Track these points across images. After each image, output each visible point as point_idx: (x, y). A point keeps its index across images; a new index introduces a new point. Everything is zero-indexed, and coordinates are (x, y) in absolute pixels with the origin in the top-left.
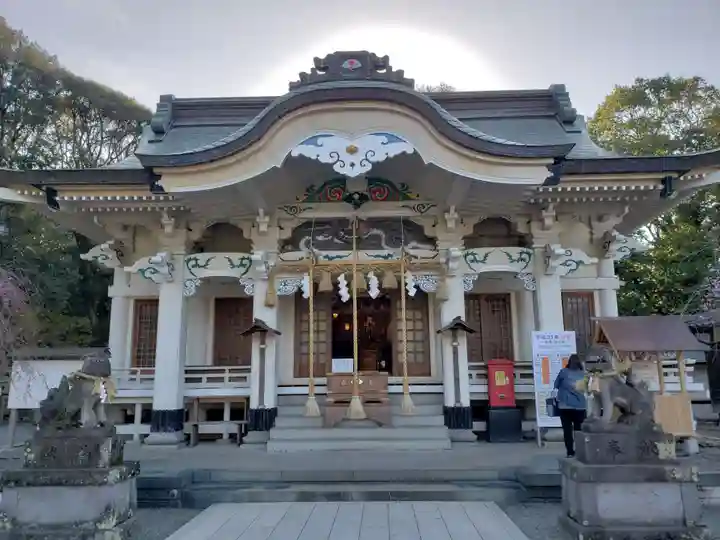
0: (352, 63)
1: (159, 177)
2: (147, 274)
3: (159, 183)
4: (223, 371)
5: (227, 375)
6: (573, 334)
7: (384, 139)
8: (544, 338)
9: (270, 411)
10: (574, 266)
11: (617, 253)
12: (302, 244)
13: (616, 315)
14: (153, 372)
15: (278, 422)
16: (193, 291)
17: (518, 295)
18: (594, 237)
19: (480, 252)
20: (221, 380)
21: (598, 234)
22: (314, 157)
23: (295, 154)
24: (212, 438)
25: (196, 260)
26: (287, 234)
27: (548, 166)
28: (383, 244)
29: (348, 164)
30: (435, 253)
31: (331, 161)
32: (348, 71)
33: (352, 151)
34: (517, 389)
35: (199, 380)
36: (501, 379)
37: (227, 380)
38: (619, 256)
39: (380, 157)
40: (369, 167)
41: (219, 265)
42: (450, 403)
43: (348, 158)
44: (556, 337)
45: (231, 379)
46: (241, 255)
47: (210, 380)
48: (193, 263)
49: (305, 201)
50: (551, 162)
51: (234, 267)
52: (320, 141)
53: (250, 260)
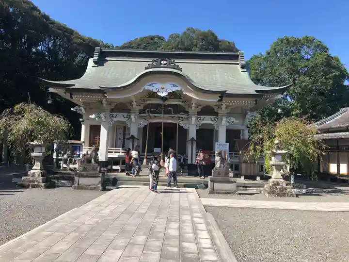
0: (164, 62)
1: (106, 93)
2: (97, 119)
6: (228, 144)
7: (172, 86)
8: (219, 145)
10: (231, 123)
12: (146, 111)
16: (112, 125)
19: (202, 117)
20: (119, 152)
22: (151, 90)
23: (146, 89)
24: (116, 170)
25: (113, 115)
26: (141, 108)
28: (172, 113)
29: (161, 92)
30: (188, 117)
31: (156, 91)
32: (162, 64)
33: (163, 89)
35: (112, 152)
39: (171, 91)
40: (167, 94)
41: (120, 117)
42: (189, 162)
44: (223, 145)
46: (127, 114)
47: (115, 152)
48: (111, 116)
49: (148, 98)
50: (220, 95)
51: (124, 118)
52: (153, 85)
53: (130, 116)
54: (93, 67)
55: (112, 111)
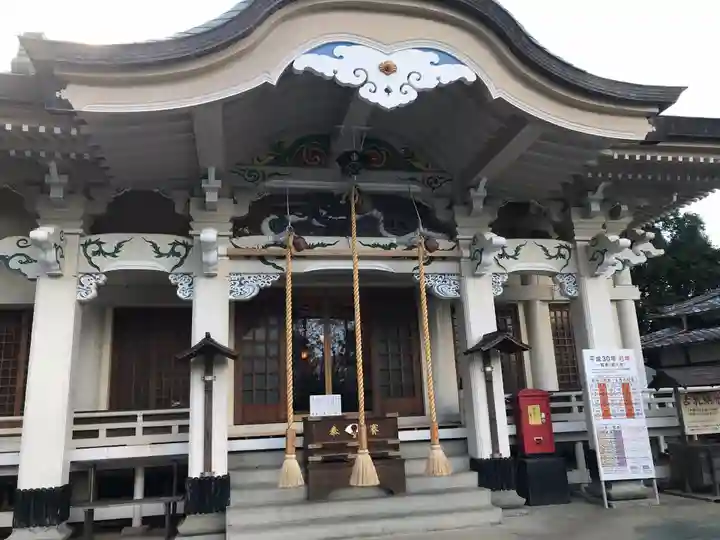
2: (14, 264)
3: (63, 94)
4: (134, 418)
5: (140, 424)
7: (435, 58)
8: (598, 359)
12: (265, 226)
14: (19, 424)
16: (93, 293)
19: (510, 244)
20: (131, 432)
22: (329, 74)
23: (299, 66)
25: (99, 243)
26: (242, 209)
27: (651, 117)
28: (382, 229)
29: (382, 88)
30: (453, 244)
31: (356, 82)
33: (387, 69)
34: (557, 428)
35: (94, 434)
36: (535, 416)
37: (139, 431)
39: (429, 83)
40: (413, 96)
41: (138, 254)
43: (383, 81)
45: (147, 430)
46: (172, 238)
47: (111, 433)
48: (94, 248)
49: (270, 164)
51: (161, 255)
52: (338, 50)
53: (188, 247)
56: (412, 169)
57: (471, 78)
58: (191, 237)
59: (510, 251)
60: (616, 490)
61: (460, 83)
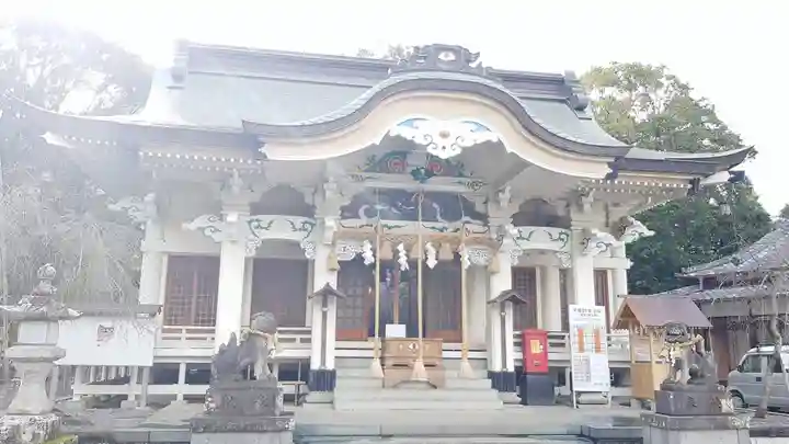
0: (446, 56)
1: (262, 144)
2: (208, 232)
3: (263, 150)
7: (474, 127)
9: (329, 372)
10: (604, 248)
11: (630, 236)
12: (361, 212)
13: (626, 293)
14: (213, 331)
15: (338, 382)
16: (254, 252)
17: (543, 269)
18: (610, 220)
19: (526, 230)
21: (615, 218)
22: (409, 138)
23: (392, 134)
25: (258, 221)
26: (347, 201)
27: (609, 164)
28: (438, 217)
29: (440, 147)
30: (486, 228)
31: (425, 143)
32: (443, 62)
33: (444, 135)
34: (551, 356)
36: (536, 347)
38: (629, 240)
39: (469, 143)
40: (458, 151)
41: (282, 229)
42: (497, 367)
43: (440, 142)
44: (590, 311)
46: (303, 219)
48: (254, 224)
49: (366, 171)
50: (612, 160)
51: (296, 230)
52: (416, 123)
53: (313, 225)
54: (170, 88)
55: (256, 209)
56: (461, 175)
57: (495, 140)
58: (315, 219)
59: (525, 235)
60: (583, 398)
61: (488, 143)
